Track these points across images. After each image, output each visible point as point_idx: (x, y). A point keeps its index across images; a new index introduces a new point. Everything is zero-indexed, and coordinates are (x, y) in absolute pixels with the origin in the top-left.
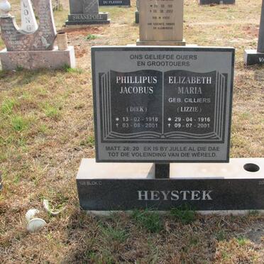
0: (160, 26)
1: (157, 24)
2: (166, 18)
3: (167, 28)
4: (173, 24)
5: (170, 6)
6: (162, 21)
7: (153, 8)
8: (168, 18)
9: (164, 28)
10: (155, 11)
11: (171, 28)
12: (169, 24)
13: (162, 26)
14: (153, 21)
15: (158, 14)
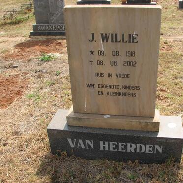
0: (111, 90)
1: (104, 86)
2: (121, 76)
3: (124, 94)
4: (137, 88)
5: (131, 54)
6: (114, 81)
7: (96, 57)
8: (127, 76)
9: (118, 94)
10: (100, 63)
11: (134, 95)
12: (127, 87)
13: (115, 90)
14: (98, 81)
15: (106, 69)
